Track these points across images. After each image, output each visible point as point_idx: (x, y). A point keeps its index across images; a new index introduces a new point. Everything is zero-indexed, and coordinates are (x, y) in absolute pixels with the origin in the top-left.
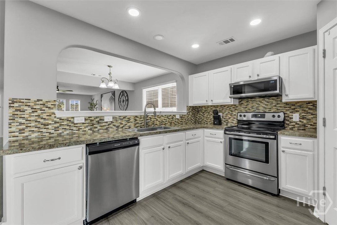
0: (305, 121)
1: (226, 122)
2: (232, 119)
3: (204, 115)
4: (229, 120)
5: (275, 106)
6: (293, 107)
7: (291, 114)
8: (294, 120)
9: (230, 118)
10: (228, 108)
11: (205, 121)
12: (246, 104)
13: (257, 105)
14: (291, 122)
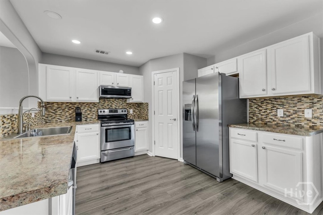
0: (135, 113)
1: (85, 117)
2: (91, 114)
3: (56, 112)
4: (88, 116)
5: (122, 105)
6: (130, 106)
7: (129, 110)
8: (131, 113)
9: (89, 114)
10: (87, 106)
11: (59, 119)
12: (103, 102)
13: (111, 104)
14: (129, 115)
